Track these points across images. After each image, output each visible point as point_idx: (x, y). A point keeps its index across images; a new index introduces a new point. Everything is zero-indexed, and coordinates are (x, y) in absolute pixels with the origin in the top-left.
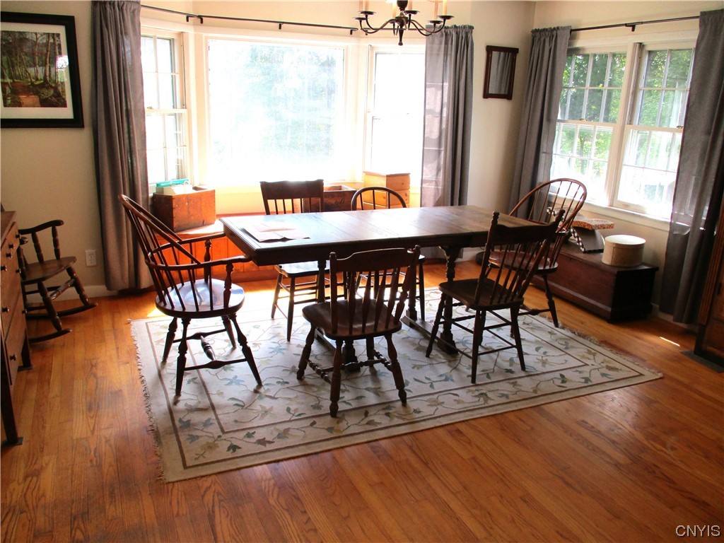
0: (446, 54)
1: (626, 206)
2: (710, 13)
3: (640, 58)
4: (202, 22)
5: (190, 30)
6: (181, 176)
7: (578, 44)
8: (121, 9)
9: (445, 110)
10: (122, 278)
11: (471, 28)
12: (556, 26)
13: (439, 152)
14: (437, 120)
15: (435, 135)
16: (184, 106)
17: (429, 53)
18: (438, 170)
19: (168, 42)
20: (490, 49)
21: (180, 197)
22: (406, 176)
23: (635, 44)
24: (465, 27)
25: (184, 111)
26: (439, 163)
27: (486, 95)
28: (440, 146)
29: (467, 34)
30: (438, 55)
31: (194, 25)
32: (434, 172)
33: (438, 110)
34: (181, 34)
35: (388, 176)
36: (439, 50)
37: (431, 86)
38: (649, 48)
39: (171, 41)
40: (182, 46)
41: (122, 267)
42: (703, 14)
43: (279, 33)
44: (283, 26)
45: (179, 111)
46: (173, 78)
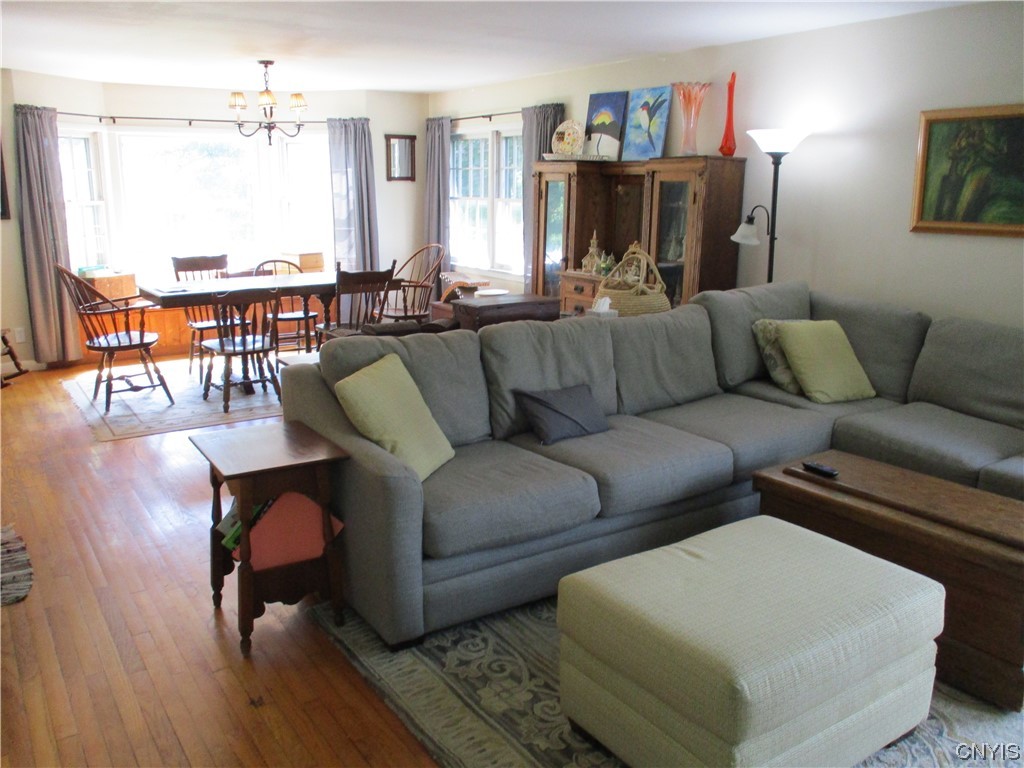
0: (347, 143)
1: (502, 267)
2: (548, 106)
3: (499, 143)
4: (114, 122)
5: (104, 130)
6: (101, 263)
7: (459, 131)
8: (40, 117)
9: (351, 193)
10: (51, 350)
11: (367, 120)
12: (440, 116)
13: (349, 231)
14: (345, 202)
15: (344, 216)
16: (101, 197)
17: (332, 142)
18: (350, 247)
19: (83, 142)
20: (388, 138)
21: (101, 280)
22: (319, 255)
23: (493, 132)
24: (360, 119)
25: (101, 203)
26: (350, 242)
27: (390, 178)
28: (349, 225)
29: (363, 125)
30: (340, 143)
31: (107, 124)
32: (346, 250)
33: (344, 192)
34: (95, 134)
35: (301, 256)
36: (340, 140)
37: (336, 172)
38: (504, 135)
39: (86, 140)
40: (96, 144)
41: (50, 342)
42: (523, 109)
43: (190, 128)
44: (193, 123)
45: (96, 202)
46: (89, 173)
